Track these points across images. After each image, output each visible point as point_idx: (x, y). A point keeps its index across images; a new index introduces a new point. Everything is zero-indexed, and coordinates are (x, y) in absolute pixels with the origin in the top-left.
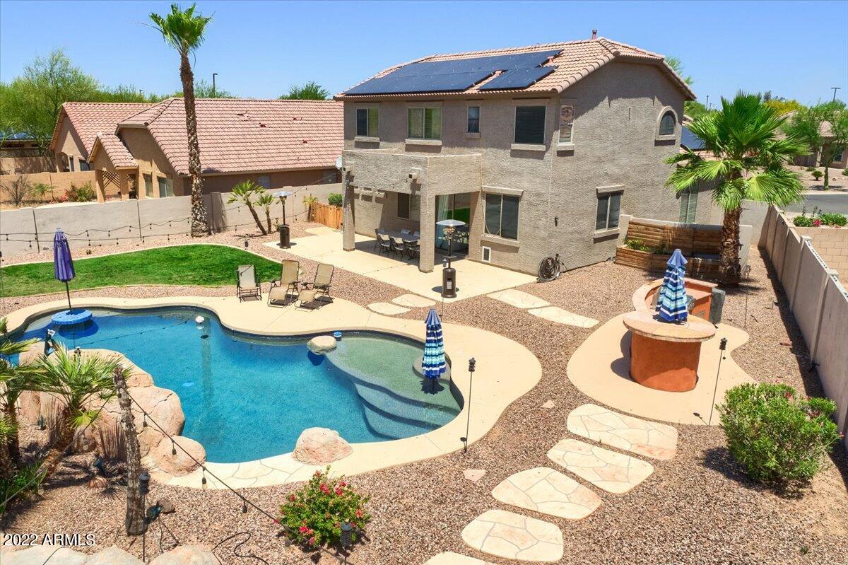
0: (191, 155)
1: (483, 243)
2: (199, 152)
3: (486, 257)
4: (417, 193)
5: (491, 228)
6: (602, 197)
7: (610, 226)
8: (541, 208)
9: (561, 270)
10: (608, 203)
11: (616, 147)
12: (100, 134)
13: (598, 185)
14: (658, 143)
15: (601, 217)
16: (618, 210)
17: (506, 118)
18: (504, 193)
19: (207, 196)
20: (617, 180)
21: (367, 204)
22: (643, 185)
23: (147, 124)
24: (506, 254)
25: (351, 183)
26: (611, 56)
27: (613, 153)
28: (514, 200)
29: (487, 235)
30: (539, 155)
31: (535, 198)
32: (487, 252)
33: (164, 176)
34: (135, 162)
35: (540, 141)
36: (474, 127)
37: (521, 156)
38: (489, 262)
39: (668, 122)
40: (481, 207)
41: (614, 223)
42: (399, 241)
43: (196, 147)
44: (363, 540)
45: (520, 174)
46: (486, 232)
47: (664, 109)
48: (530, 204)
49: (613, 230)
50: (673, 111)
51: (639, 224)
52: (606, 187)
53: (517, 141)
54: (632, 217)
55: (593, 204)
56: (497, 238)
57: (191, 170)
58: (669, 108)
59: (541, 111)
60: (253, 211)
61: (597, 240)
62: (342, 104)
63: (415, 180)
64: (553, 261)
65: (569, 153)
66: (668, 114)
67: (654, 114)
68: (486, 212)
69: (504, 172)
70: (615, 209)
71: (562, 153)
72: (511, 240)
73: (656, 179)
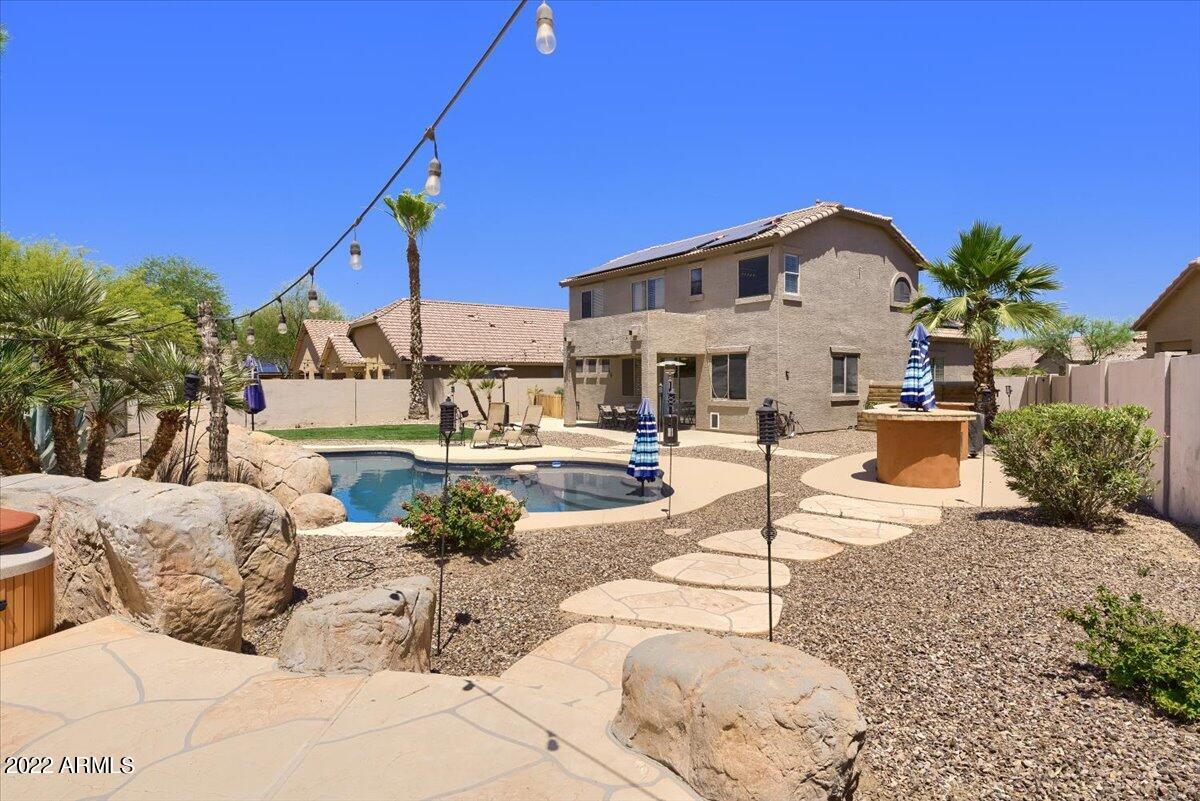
0: (413, 335)
1: (711, 409)
2: (421, 332)
3: (715, 425)
4: (638, 351)
5: (718, 392)
6: (838, 357)
7: (849, 391)
8: (770, 360)
9: (796, 431)
10: (844, 364)
11: (848, 307)
12: (331, 336)
13: (832, 344)
14: (893, 309)
15: (838, 379)
16: (856, 374)
17: (728, 273)
18: (730, 351)
19: (428, 381)
20: (852, 342)
21: (591, 387)
22: (881, 352)
23: (376, 317)
24: (734, 418)
25: (572, 354)
26: (836, 210)
27: (845, 312)
28: (740, 358)
29: (714, 400)
30: (765, 306)
31: (764, 352)
32: (715, 417)
33: (388, 367)
34: (363, 360)
35: (765, 291)
36: (696, 290)
37: (746, 311)
38: (718, 428)
39: (902, 289)
40: (707, 370)
41: (853, 388)
42: (621, 410)
43: (419, 326)
44: (513, 555)
45: (746, 330)
46: (714, 396)
47: (897, 274)
48: (758, 359)
49: (851, 397)
50: (907, 277)
51: (880, 387)
52: (841, 347)
53: (742, 295)
54: (872, 382)
55: (828, 364)
56: (725, 401)
57: (413, 350)
58: (904, 275)
59: (764, 260)
60: (473, 393)
61: (834, 404)
62: (567, 289)
63: (635, 337)
64: (786, 417)
65: (798, 304)
66: (901, 280)
67: (886, 278)
68: (713, 375)
69: (730, 331)
70: (852, 372)
71: (787, 303)
72: (740, 401)
73: (895, 348)
